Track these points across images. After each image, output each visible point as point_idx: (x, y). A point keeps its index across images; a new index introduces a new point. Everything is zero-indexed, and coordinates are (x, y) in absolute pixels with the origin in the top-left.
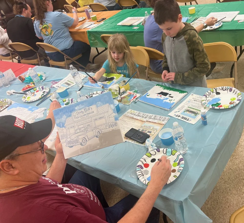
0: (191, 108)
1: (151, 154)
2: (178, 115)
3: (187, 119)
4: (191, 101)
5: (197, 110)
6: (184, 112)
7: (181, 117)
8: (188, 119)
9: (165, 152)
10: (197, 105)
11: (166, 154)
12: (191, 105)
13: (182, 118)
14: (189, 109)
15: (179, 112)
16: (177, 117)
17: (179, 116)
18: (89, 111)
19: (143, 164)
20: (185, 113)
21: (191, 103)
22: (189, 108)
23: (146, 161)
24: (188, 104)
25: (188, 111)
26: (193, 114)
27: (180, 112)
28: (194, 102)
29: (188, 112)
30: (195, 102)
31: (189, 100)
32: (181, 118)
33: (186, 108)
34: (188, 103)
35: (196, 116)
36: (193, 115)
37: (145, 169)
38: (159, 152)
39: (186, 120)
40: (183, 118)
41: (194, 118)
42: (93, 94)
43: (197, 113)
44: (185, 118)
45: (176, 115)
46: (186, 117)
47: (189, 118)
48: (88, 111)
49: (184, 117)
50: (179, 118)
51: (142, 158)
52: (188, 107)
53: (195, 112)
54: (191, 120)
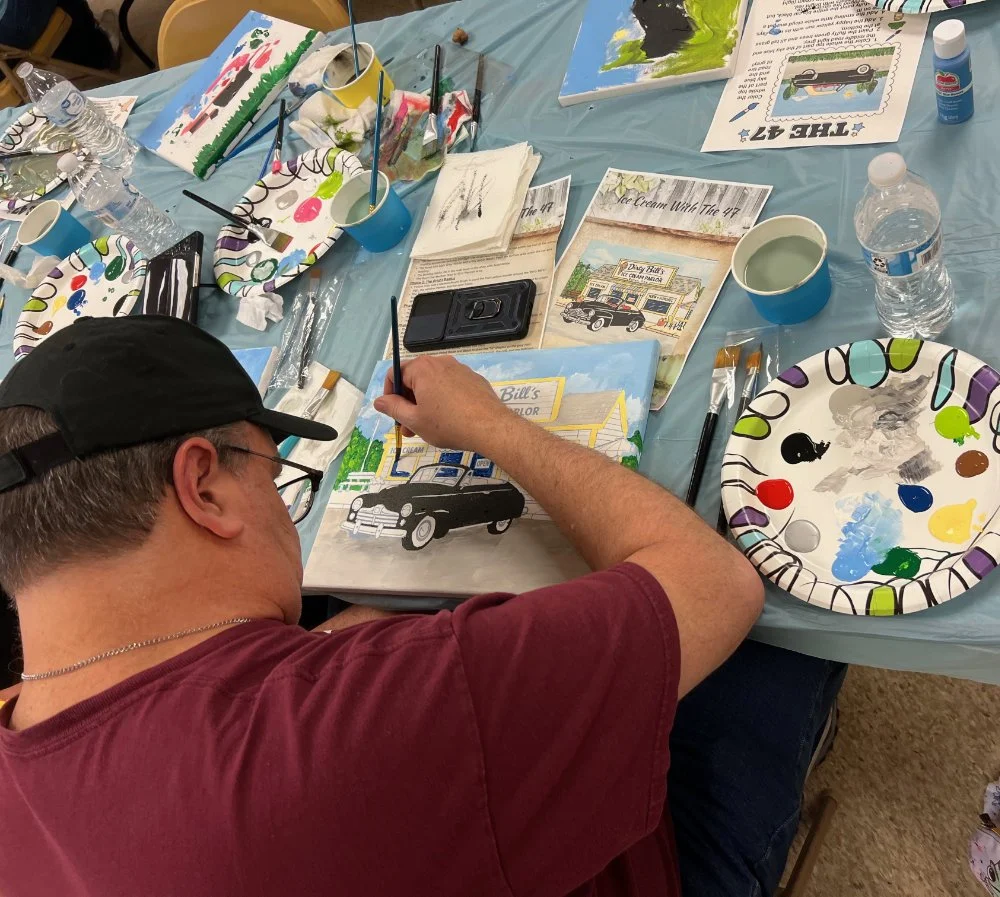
0: (808, 58)
1: (764, 418)
2: (762, 129)
3: (833, 128)
4: (784, 20)
5: (859, 54)
6: (787, 95)
7: (788, 131)
8: (841, 126)
9: (839, 375)
10: (837, 28)
11: (848, 382)
12: (800, 42)
13: (802, 135)
14: (801, 67)
15: (752, 107)
16: (766, 144)
17: (775, 132)
18: (523, 401)
19: (753, 492)
20: (796, 98)
21: (793, 35)
22: (797, 64)
23: (758, 473)
24: (780, 46)
25: (802, 80)
26: (853, 87)
27: (763, 103)
28: (804, 17)
29: (809, 88)
30: (813, 15)
31: (772, 21)
32: (792, 136)
33: (779, 69)
34: (772, 38)
35: (871, 89)
36: (850, 90)
37: (779, 518)
38: (807, 382)
39: (832, 134)
40: (802, 131)
41: (874, 105)
42: (248, 208)
43: (871, 72)
44: (815, 127)
45: (752, 134)
46: (820, 119)
47: (841, 121)
48: (518, 401)
49: (805, 127)
50: (782, 141)
51: (727, 459)
52: (792, 59)
53: (854, 72)
54: (859, 127)
